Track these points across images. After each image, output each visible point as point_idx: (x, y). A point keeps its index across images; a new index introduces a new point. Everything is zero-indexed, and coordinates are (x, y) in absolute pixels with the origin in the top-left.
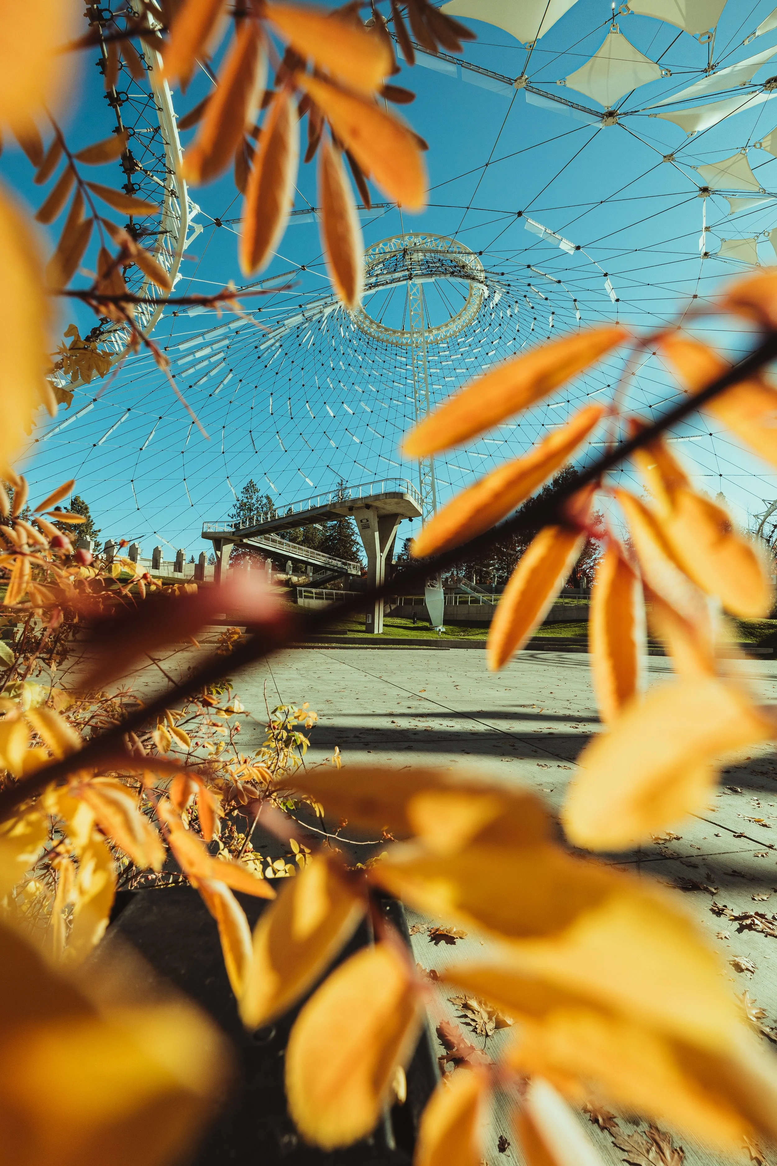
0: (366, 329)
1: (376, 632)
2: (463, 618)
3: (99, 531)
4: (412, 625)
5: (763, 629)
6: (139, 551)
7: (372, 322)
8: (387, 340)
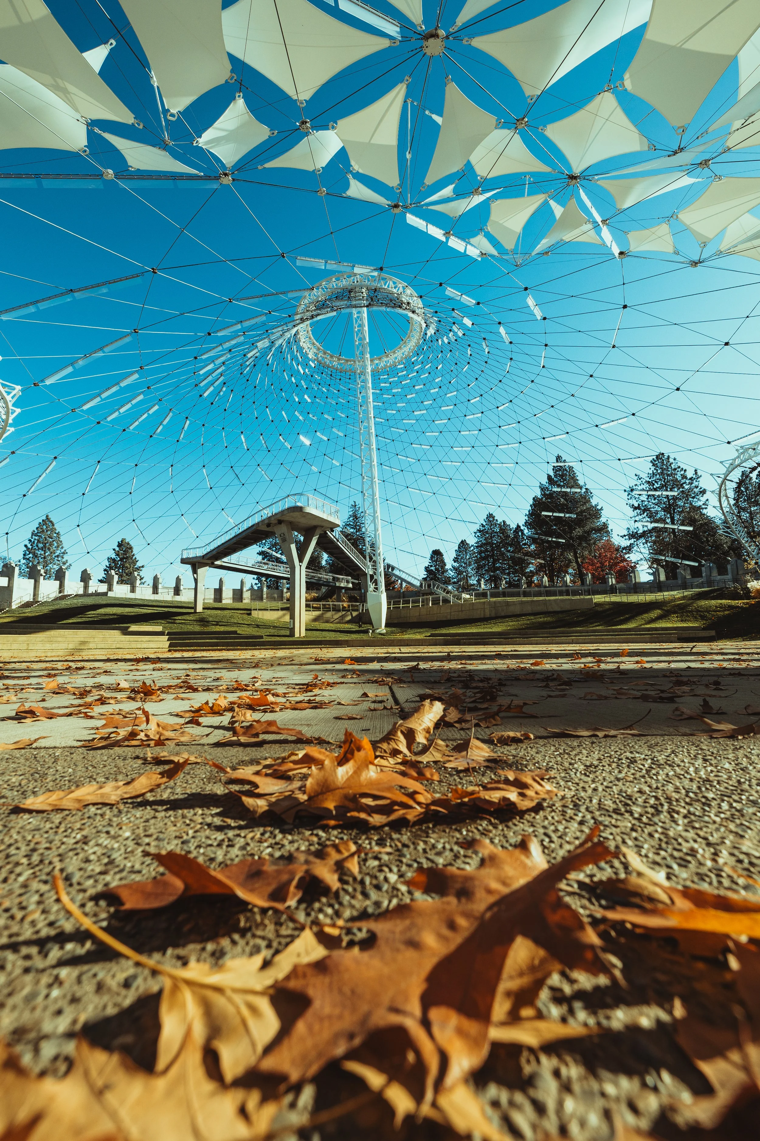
0: (328, 362)
1: (297, 635)
2: (415, 620)
3: (143, 567)
4: (357, 629)
5: (719, 611)
6: (160, 581)
7: (332, 357)
8: (350, 370)
